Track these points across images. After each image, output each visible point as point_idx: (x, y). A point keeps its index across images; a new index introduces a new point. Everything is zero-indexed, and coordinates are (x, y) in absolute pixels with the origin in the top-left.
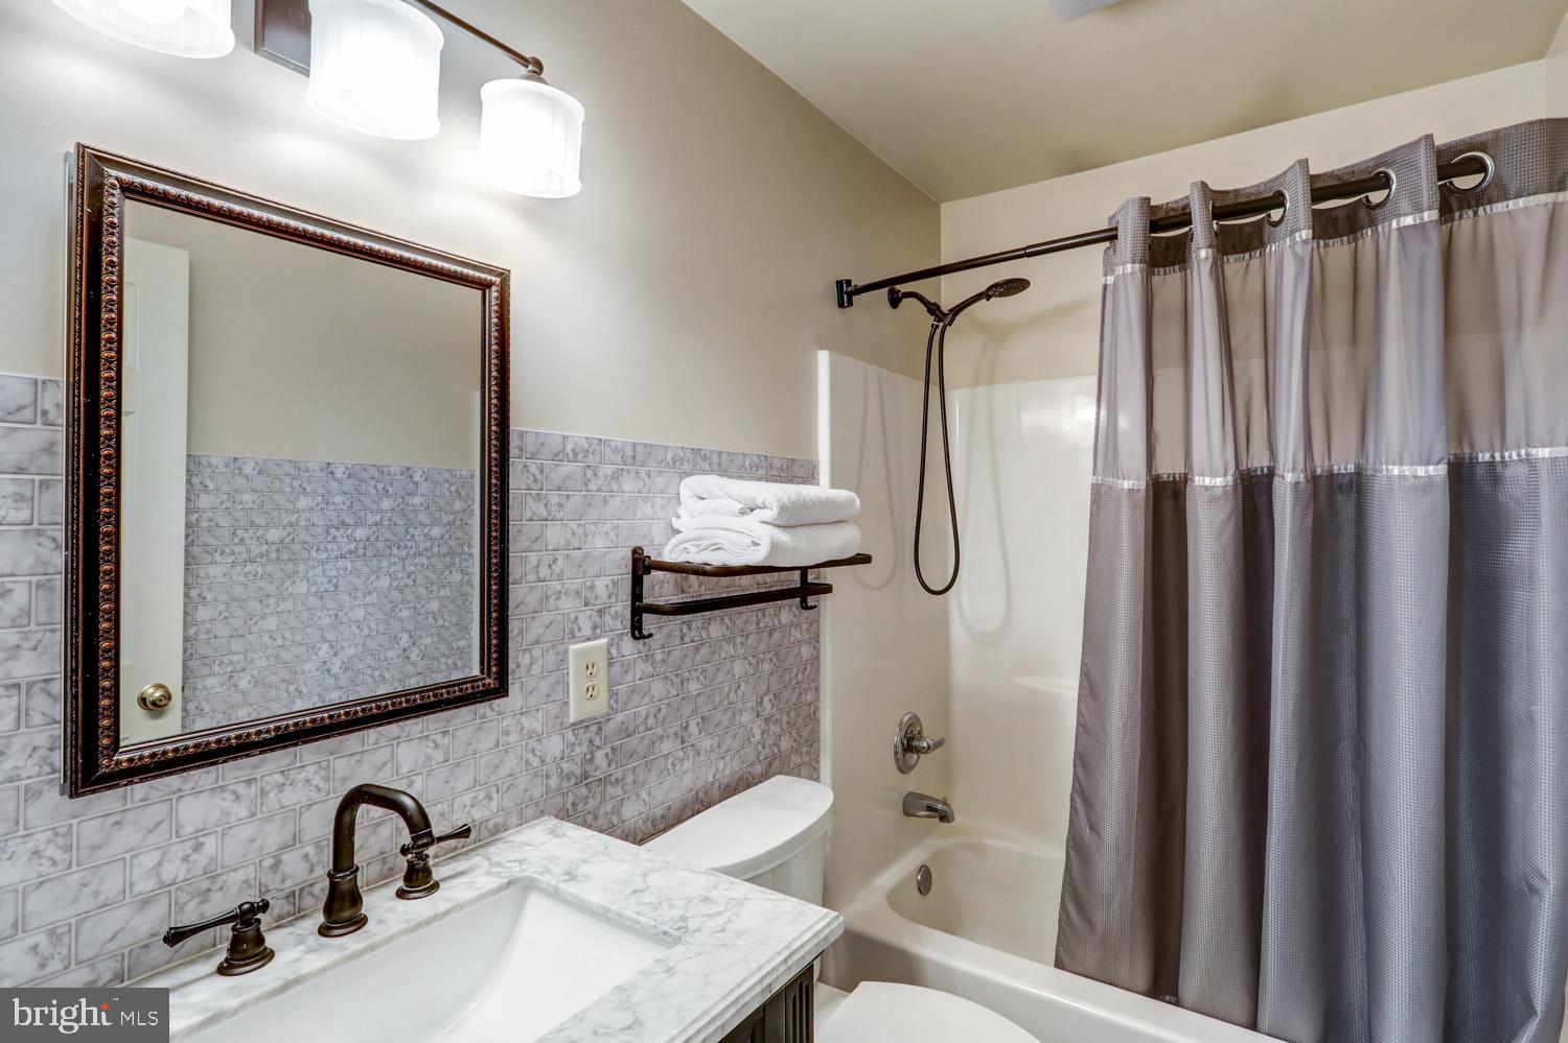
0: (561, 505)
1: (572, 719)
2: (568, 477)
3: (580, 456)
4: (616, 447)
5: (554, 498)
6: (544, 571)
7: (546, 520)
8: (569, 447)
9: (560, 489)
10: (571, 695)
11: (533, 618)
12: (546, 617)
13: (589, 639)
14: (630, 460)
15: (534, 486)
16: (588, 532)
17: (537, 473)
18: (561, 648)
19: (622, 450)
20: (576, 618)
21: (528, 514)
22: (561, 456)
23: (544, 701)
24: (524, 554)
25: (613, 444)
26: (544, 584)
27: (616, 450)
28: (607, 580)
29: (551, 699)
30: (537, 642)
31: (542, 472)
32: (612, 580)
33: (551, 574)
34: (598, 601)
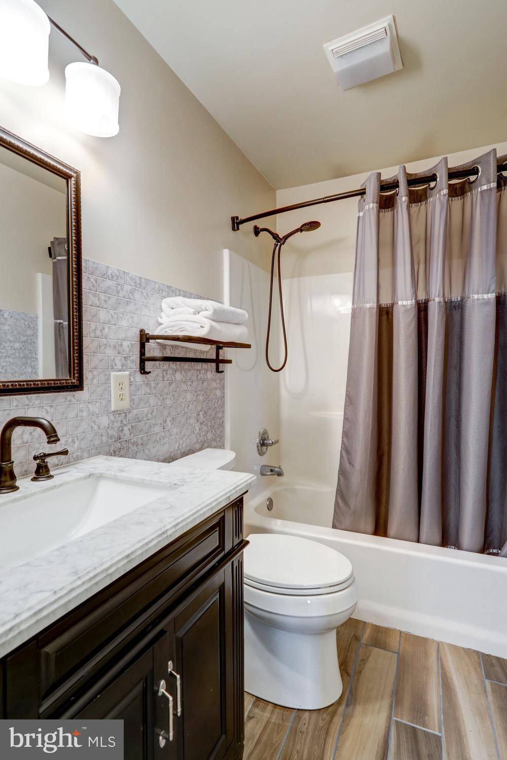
0: (106, 301)
1: (113, 409)
2: (109, 287)
3: (115, 278)
4: (132, 277)
5: (103, 297)
6: (98, 333)
7: (99, 307)
8: (109, 273)
9: (105, 293)
10: (112, 397)
11: (93, 355)
12: (100, 356)
13: (120, 371)
14: (138, 285)
15: (92, 288)
16: (119, 317)
17: (94, 282)
18: (107, 373)
19: (135, 279)
20: (114, 359)
21: (90, 303)
22: (105, 276)
23: (99, 398)
24: (88, 322)
25: (130, 275)
26: (98, 339)
27: (132, 279)
28: (129, 343)
29: (103, 397)
30: (95, 368)
31: (96, 282)
32: (131, 344)
33: (102, 335)
34: (124, 353)
